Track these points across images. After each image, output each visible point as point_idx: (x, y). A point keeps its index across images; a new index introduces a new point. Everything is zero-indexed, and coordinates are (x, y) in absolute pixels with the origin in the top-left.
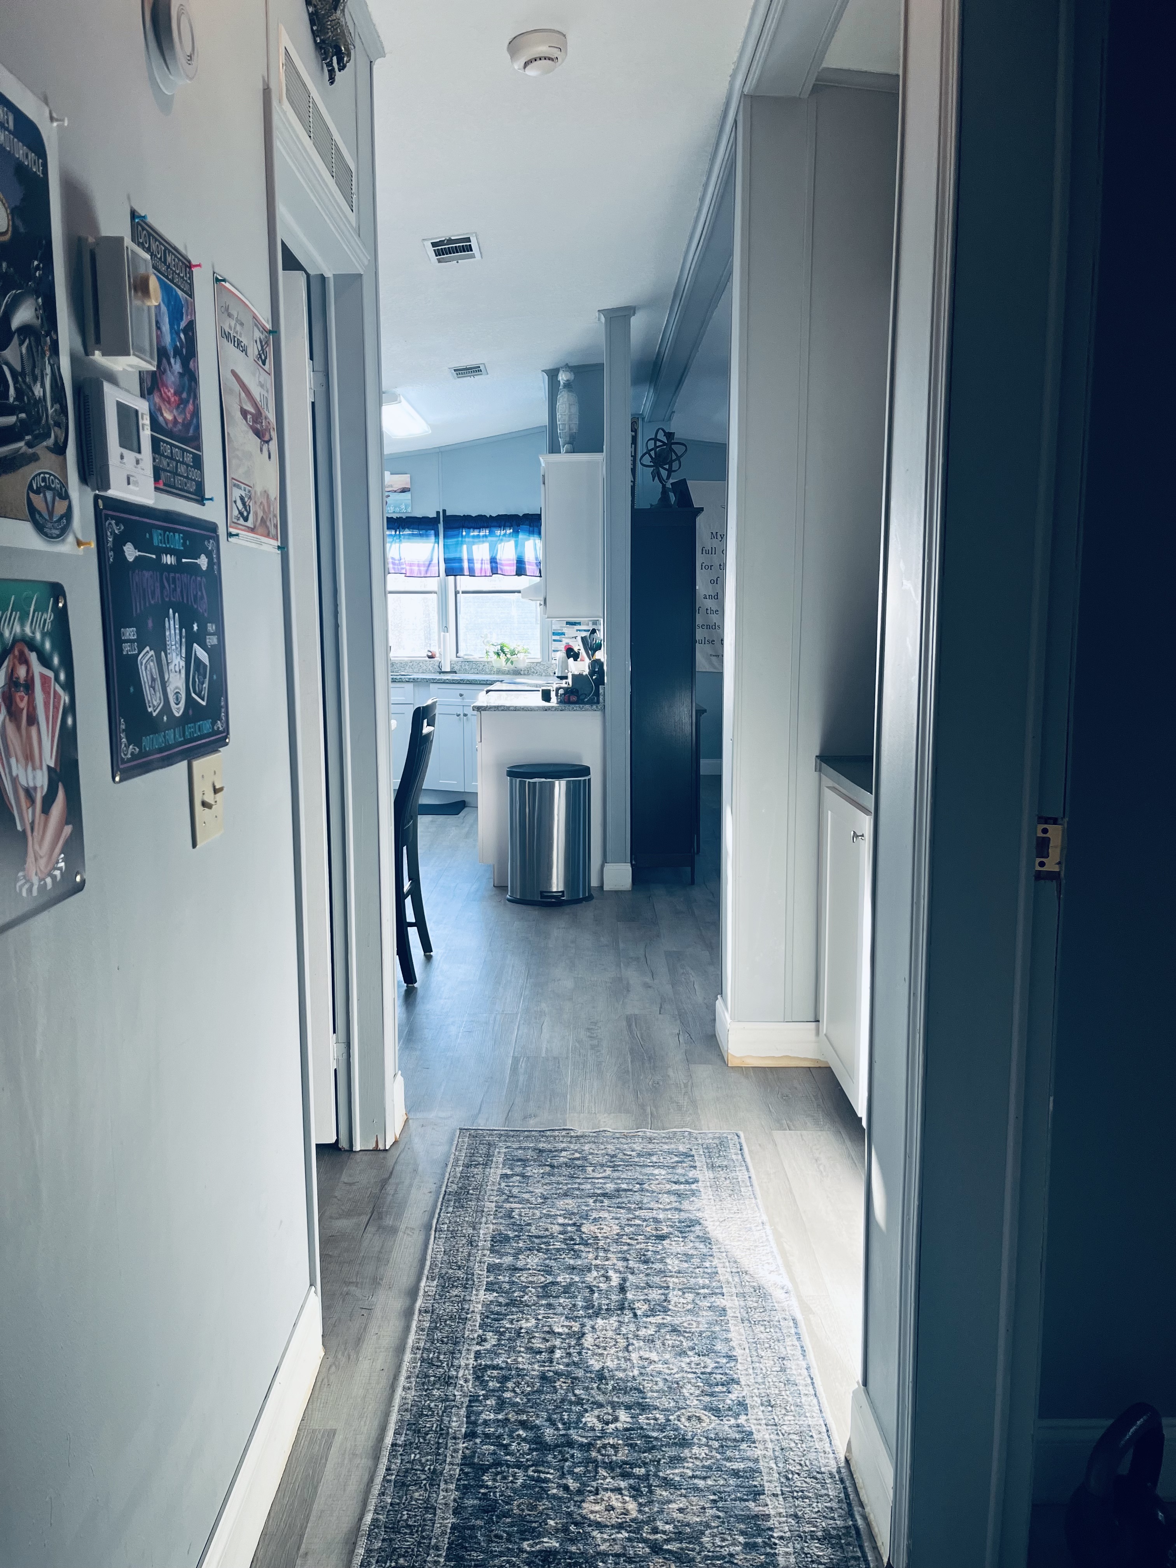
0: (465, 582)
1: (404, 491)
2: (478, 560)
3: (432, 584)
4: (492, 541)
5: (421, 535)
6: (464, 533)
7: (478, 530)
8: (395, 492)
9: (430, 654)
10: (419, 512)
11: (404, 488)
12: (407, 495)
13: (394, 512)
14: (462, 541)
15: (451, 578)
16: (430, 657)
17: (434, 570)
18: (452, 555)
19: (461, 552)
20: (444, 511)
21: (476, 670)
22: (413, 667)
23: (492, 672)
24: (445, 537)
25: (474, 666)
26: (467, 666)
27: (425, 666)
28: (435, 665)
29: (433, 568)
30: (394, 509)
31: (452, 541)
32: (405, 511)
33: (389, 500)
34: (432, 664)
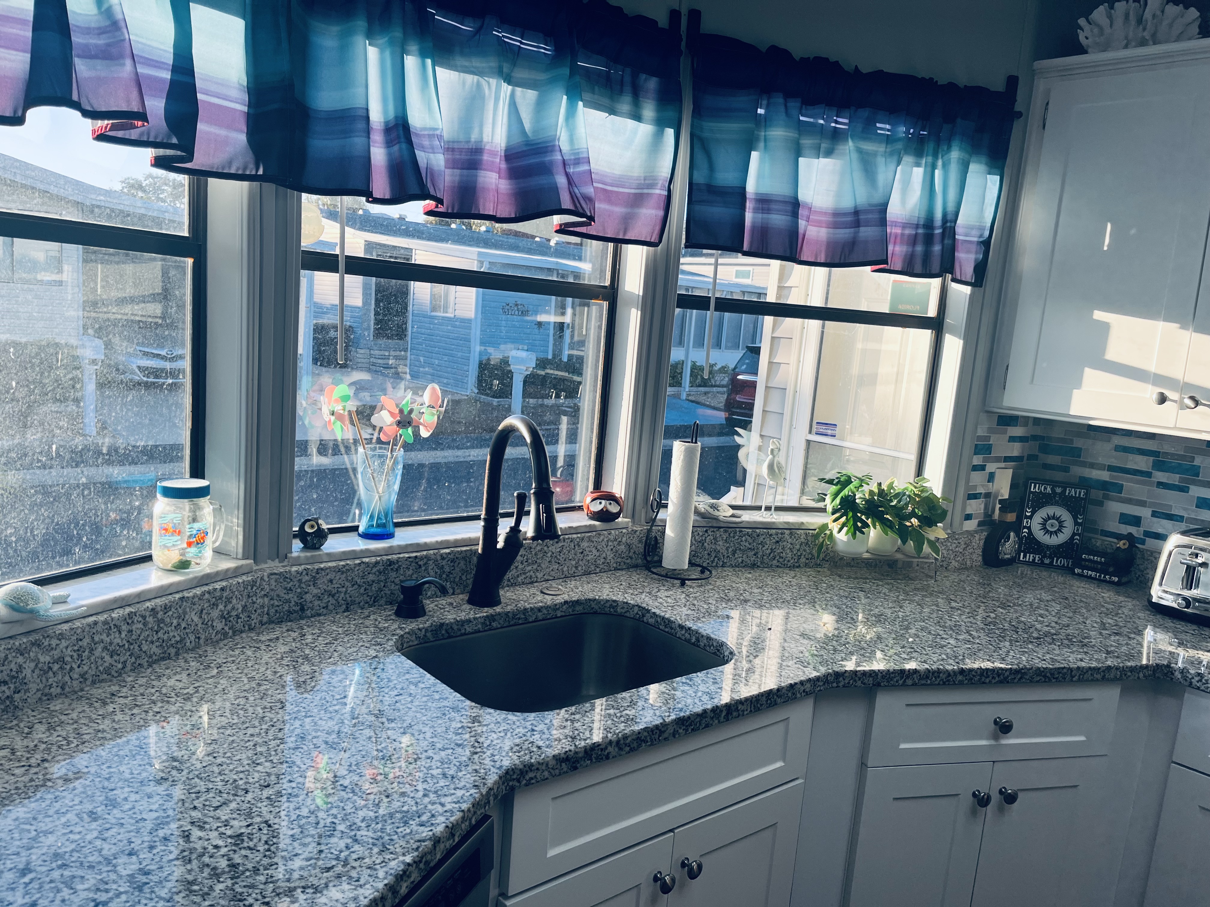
6: (761, 110)
17: (648, 219)
19: (750, 169)
20: (695, 15)
21: (751, 553)
22: (561, 558)
23: (803, 560)
24: (698, 112)
25: (746, 541)
26: (720, 543)
27: (594, 551)
28: (619, 544)
29: (653, 212)
31: (721, 131)
34: (615, 540)
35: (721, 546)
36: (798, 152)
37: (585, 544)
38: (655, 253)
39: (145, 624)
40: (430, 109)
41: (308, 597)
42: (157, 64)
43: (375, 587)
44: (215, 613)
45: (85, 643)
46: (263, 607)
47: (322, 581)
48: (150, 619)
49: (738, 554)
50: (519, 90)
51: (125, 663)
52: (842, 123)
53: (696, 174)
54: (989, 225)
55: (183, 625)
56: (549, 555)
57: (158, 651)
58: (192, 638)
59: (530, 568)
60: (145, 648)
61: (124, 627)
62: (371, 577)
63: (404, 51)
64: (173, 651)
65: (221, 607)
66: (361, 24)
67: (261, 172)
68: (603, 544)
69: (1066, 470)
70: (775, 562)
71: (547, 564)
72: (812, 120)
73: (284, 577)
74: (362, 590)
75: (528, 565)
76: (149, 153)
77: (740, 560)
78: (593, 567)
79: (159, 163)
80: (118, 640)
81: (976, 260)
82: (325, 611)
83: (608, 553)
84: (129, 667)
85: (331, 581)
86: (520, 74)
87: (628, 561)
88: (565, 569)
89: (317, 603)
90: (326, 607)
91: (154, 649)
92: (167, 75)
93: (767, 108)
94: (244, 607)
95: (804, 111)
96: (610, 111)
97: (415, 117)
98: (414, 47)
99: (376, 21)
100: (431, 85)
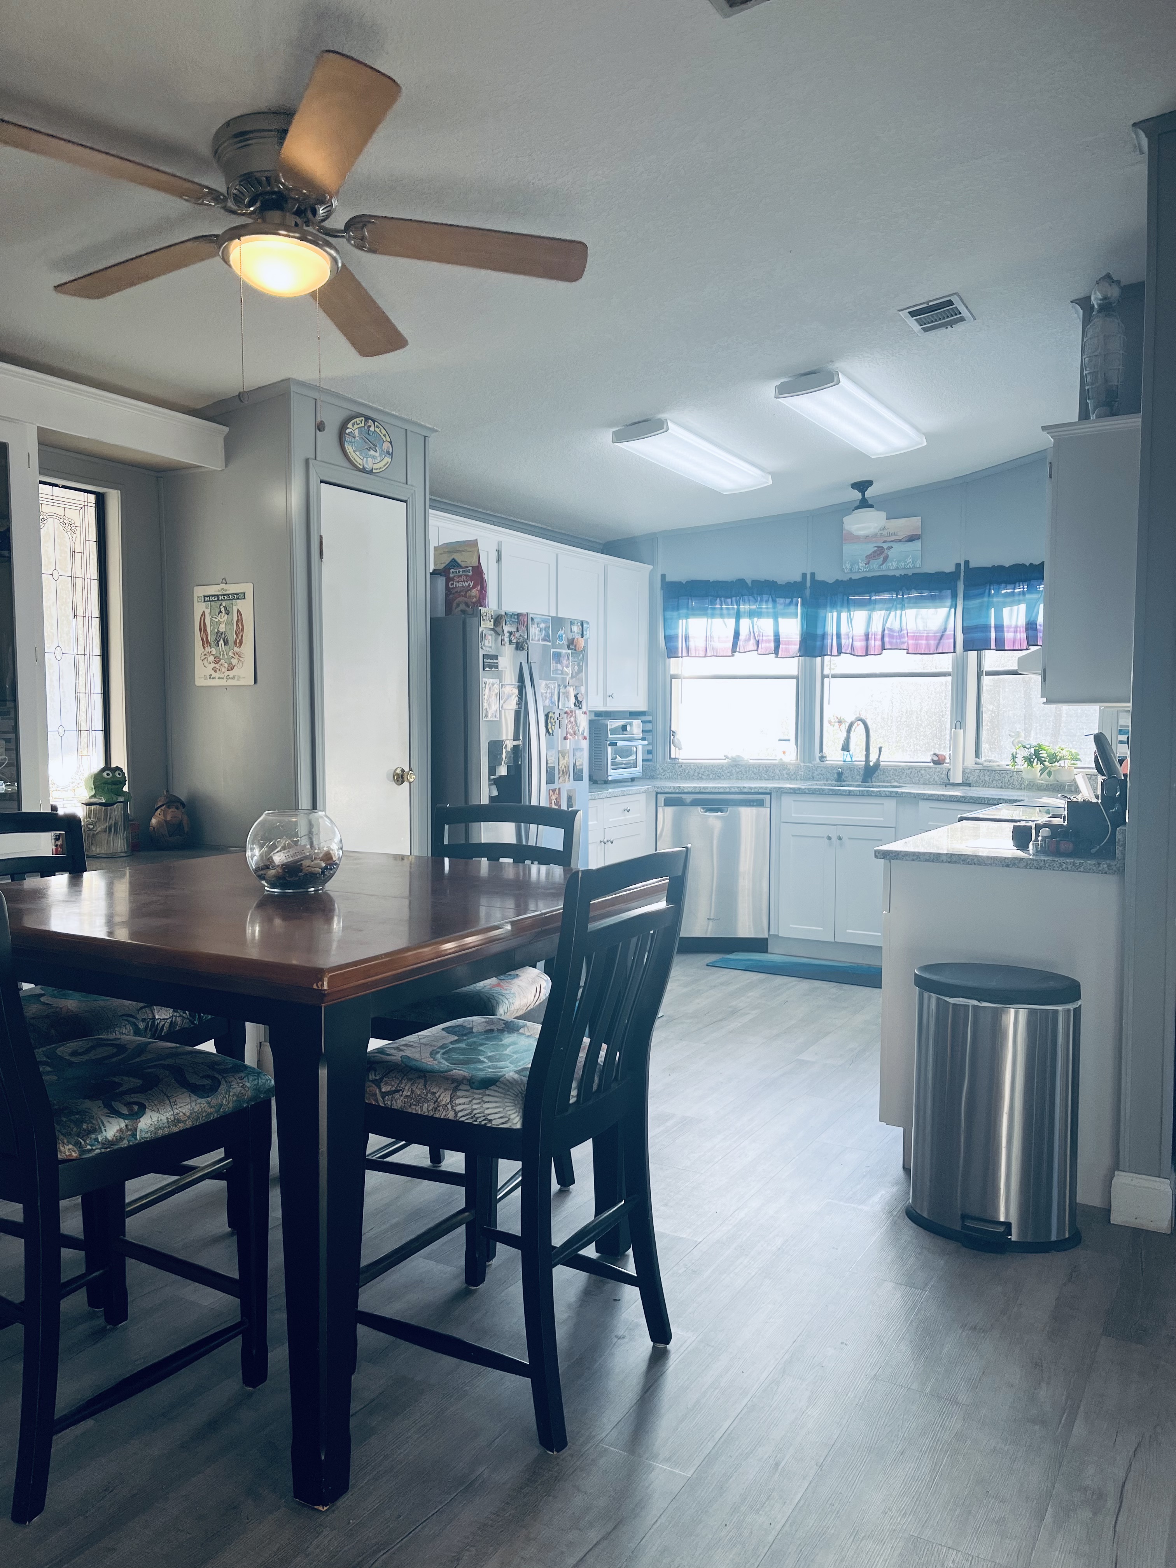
0: (992, 659)
1: (911, 539)
2: (1009, 627)
3: (945, 662)
4: (1029, 600)
5: (932, 598)
6: (993, 592)
7: (1013, 586)
8: (900, 541)
9: (936, 758)
10: (932, 566)
11: (912, 536)
12: (917, 545)
13: (897, 568)
14: (989, 602)
15: (973, 654)
16: (935, 762)
17: (948, 643)
18: (973, 622)
19: (988, 616)
20: (967, 563)
21: (1000, 782)
22: (911, 776)
23: (1023, 786)
24: (966, 598)
25: (997, 776)
26: (987, 776)
27: (928, 776)
28: (941, 774)
29: (947, 641)
30: (898, 564)
31: (974, 603)
32: (912, 567)
33: (891, 553)
34: (939, 772)
35: (987, 778)
36: (1005, 605)
37: (923, 772)
38: (955, 656)
40: (849, 627)
42: (769, 636)
43: (835, 775)
45: (747, 769)
49: (994, 782)
52: (1023, 588)
53: (965, 623)
56: (905, 774)
59: (896, 778)
62: (834, 771)
65: (787, 771)
67: (803, 654)
68: (932, 773)
70: (1010, 786)
71: (904, 777)
74: (832, 775)
76: (772, 655)
77: (995, 785)
78: (928, 782)
79: (776, 657)
85: (822, 770)
88: (913, 781)
89: (818, 777)
92: (772, 637)
93: (995, 589)
94: (795, 773)
95: (1008, 587)
96: (929, 608)
97: (844, 630)
98: (846, 610)
99: (834, 605)
100: (850, 620)
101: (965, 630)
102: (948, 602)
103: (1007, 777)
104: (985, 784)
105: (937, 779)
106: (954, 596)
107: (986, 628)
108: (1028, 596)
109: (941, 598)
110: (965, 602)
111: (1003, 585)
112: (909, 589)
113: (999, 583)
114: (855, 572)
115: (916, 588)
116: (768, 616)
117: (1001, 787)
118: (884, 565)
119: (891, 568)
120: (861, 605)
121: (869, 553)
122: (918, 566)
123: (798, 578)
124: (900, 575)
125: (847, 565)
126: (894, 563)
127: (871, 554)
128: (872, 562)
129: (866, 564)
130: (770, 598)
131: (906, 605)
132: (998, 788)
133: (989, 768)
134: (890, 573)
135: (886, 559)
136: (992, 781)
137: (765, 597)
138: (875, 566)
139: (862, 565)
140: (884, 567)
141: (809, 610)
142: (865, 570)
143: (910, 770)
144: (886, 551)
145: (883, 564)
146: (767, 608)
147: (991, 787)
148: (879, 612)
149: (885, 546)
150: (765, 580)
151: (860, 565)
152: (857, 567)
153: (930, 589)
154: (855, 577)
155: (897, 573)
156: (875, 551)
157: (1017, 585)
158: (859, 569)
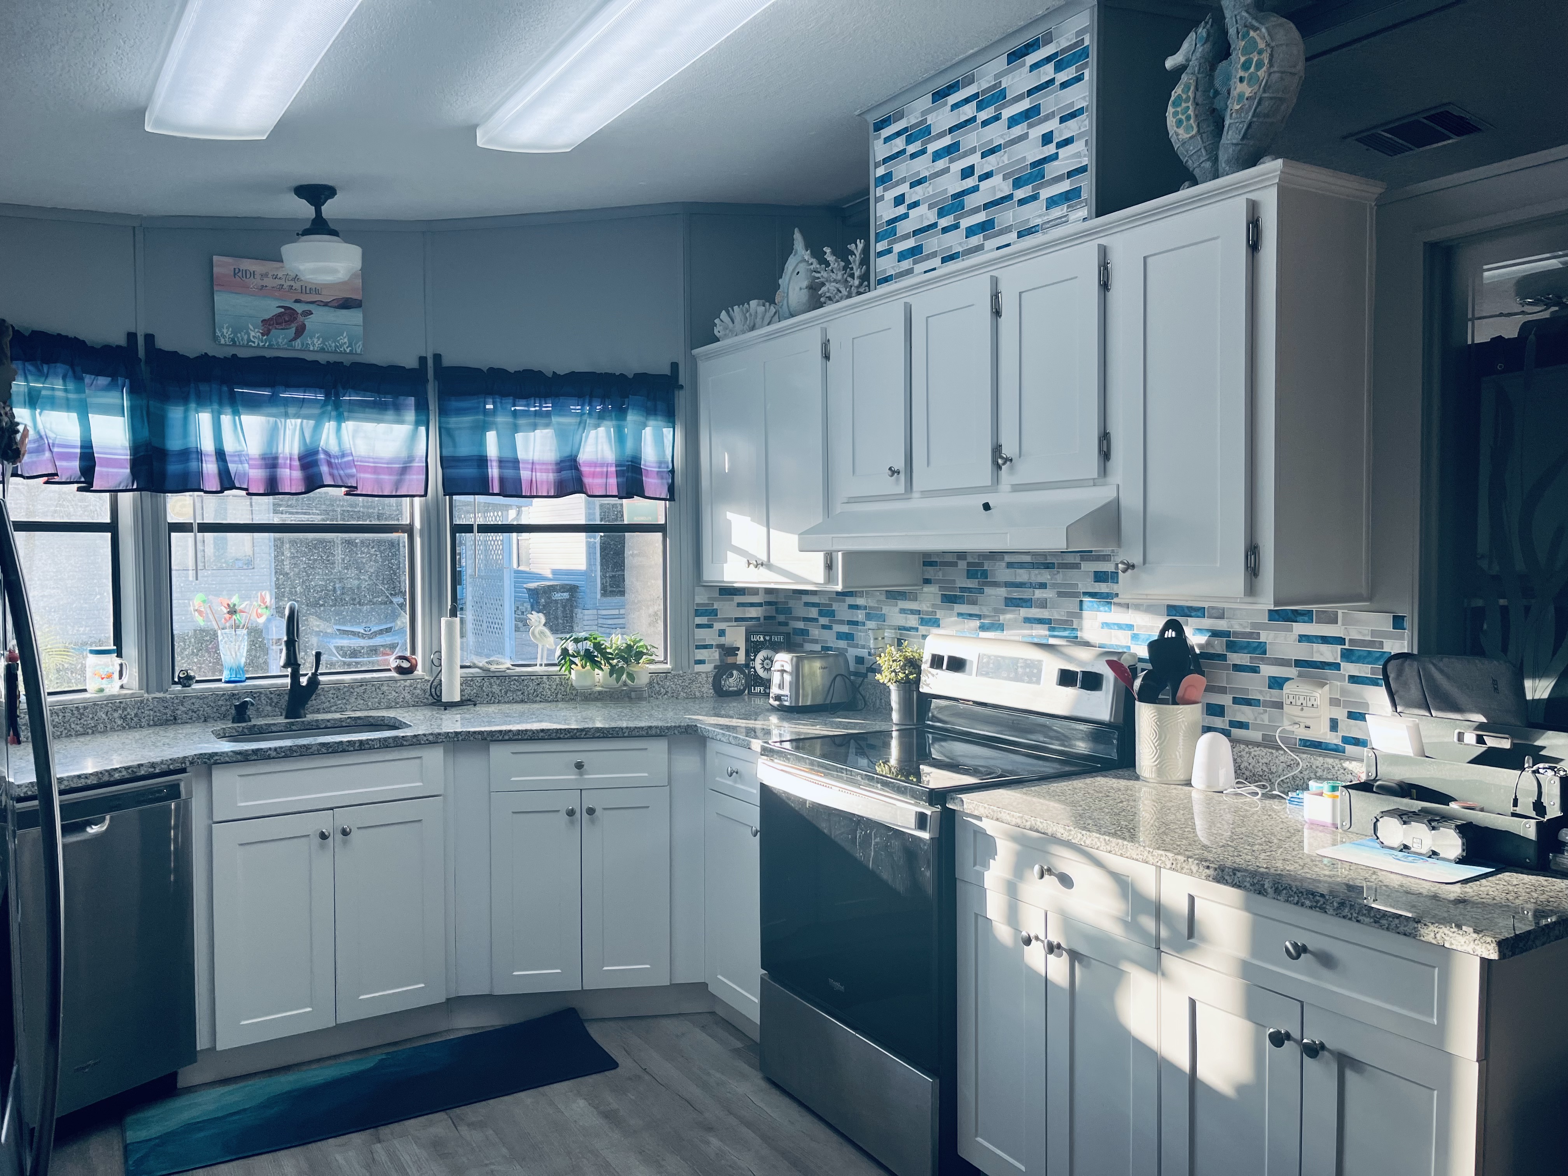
1: (346, 304)
2: (526, 462)
4: (559, 424)
5: (380, 406)
6: (489, 406)
7: (523, 402)
8: (326, 304)
9: (405, 665)
10: (381, 355)
11: (347, 299)
12: (354, 317)
13: (322, 350)
14: (485, 421)
16: (400, 670)
17: (415, 480)
18: (465, 449)
19: (482, 443)
20: (437, 357)
21: (519, 693)
22: (366, 696)
23: (560, 696)
24: (443, 412)
25: (514, 684)
26: (494, 687)
27: (394, 693)
28: (415, 688)
29: (415, 477)
30: (323, 342)
31: (461, 422)
32: (348, 351)
33: (310, 323)
34: (411, 686)
35: (496, 689)
36: (516, 429)
37: (385, 688)
38: (426, 502)
39: (73, 714)
40: (239, 441)
41: (179, 712)
42: (74, 447)
43: (223, 709)
44: (116, 715)
46: (149, 716)
47: (188, 704)
48: (76, 712)
49: (510, 694)
50: (305, 421)
51: (61, 732)
52: (548, 407)
53: (444, 450)
54: (670, 459)
55: (96, 718)
56: (355, 694)
57: (81, 730)
58: (102, 726)
59: (340, 702)
60: (73, 726)
61: (61, 714)
62: (220, 703)
63: (220, 413)
64: (90, 731)
65: (120, 712)
66: (193, 405)
67: (135, 487)
68: (401, 688)
69: (786, 624)
70: (538, 699)
71: (354, 700)
72: (526, 408)
73: (163, 700)
74: (215, 710)
75: (339, 700)
76: (76, 486)
77: (511, 698)
78: (393, 704)
79: (80, 489)
80: (57, 720)
81: (668, 483)
82: (190, 721)
83: (406, 695)
84: (64, 735)
85: (193, 703)
86: (305, 411)
87: (425, 700)
88: (370, 704)
89: (185, 715)
90: (191, 719)
91: (78, 728)
92: (78, 451)
93: (494, 403)
94: (136, 714)
95: (517, 403)
96: (379, 421)
97: (229, 446)
98: (229, 410)
99: (202, 401)
100: (239, 428)
101: (445, 462)
102: (410, 416)
103: (532, 686)
104: (493, 699)
105: (408, 697)
106: (422, 408)
107: (482, 461)
108: (555, 419)
109: (398, 408)
110: (443, 419)
111: (510, 400)
112: (344, 387)
113: (504, 394)
114: (243, 346)
115: (357, 388)
116: (67, 406)
117: (522, 701)
118: (299, 340)
119: (311, 348)
120: (253, 405)
121: (267, 317)
122: (359, 351)
123: (122, 341)
124: (328, 362)
125: (225, 331)
126: (316, 340)
127: (271, 319)
128: (273, 332)
129: (263, 335)
130: (70, 373)
131: (346, 414)
132: (516, 702)
133: (497, 674)
134: (310, 357)
135: (300, 331)
136: (506, 693)
137: (61, 368)
138: (280, 341)
139: (255, 334)
140: (298, 344)
141: (151, 403)
142: (261, 344)
143: (364, 688)
144: (301, 318)
145: (295, 339)
146: (66, 391)
147: (505, 702)
148: (293, 421)
149: (299, 308)
150: (59, 335)
151: (252, 334)
152: (246, 337)
153: (378, 392)
154: (243, 353)
155: (322, 358)
156: (280, 315)
157: (532, 401)
158: (249, 340)
